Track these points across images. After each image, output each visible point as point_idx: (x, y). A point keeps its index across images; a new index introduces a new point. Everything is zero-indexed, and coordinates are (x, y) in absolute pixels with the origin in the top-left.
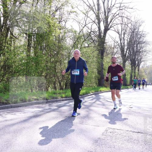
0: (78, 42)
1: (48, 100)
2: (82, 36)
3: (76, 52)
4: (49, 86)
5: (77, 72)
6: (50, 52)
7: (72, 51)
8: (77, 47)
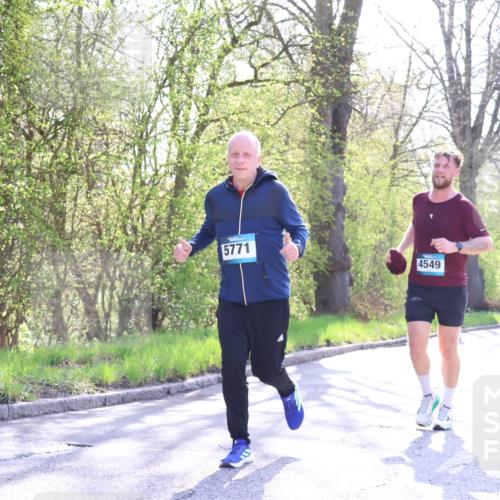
0: (194, 51)
1: (14, 401)
2: (214, 19)
3: (237, 149)
4: (20, 320)
5: (244, 248)
6: (25, 112)
7: (158, 107)
8: (189, 84)
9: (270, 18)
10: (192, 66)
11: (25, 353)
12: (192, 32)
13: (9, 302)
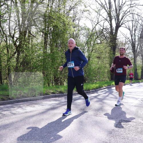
0: (91, 39)
1: (64, 93)
2: (94, 33)
4: (64, 81)
6: (65, 49)
7: (85, 47)
8: (90, 44)
9: (103, 33)
10: (91, 41)
11: (65, 86)
12: (91, 35)
13: (63, 78)
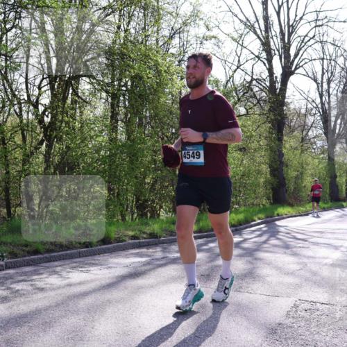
1: (160, 237)
2: (231, 91)
4: (161, 207)
6: (161, 130)
9: (252, 90)
11: (163, 220)
13: (157, 201)
